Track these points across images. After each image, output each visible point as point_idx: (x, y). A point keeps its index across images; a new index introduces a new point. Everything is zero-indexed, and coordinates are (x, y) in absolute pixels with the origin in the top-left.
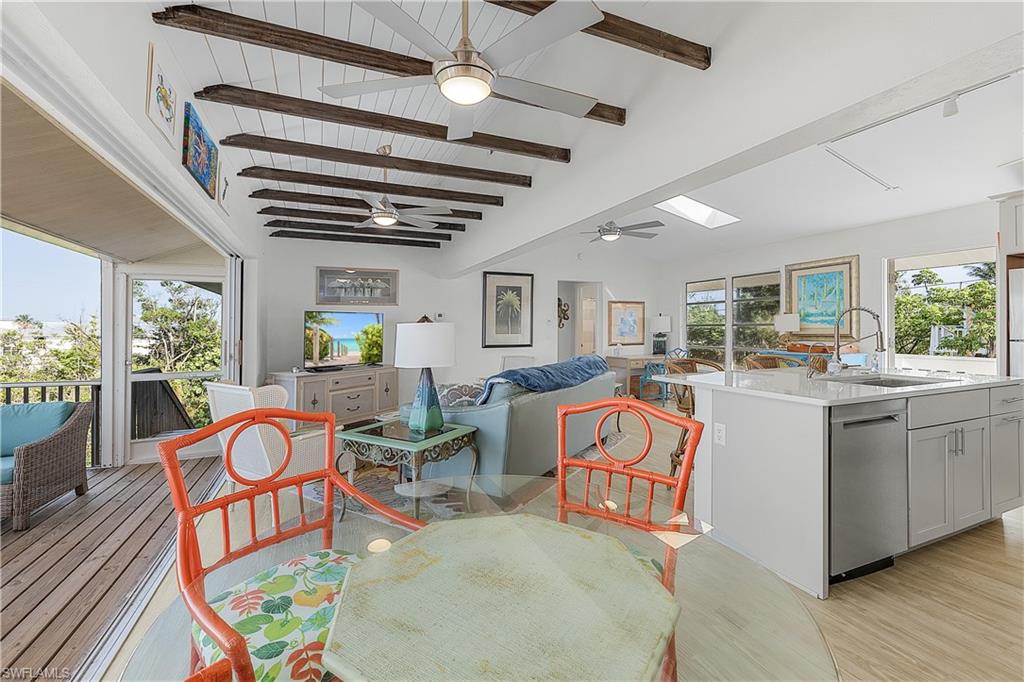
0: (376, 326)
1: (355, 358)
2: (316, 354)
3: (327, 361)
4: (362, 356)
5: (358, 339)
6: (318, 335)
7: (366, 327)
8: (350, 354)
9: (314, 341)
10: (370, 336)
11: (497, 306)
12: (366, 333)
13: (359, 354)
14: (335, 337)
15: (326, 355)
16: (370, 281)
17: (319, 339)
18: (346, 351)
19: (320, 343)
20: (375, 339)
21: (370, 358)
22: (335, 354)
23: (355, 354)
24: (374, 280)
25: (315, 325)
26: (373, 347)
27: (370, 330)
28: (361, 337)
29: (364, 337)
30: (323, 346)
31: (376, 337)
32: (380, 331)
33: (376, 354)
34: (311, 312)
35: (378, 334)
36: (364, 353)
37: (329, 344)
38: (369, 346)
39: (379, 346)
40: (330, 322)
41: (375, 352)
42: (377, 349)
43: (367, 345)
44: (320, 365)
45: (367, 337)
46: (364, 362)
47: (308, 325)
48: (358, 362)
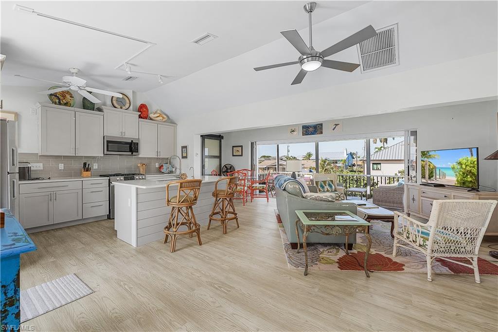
0: (470, 158)
1: (451, 181)
2: (427, 176)
3: (433, 180)
4: (457, 181)
5: (453, 168)
6: (428, 165)
7: (460, 160)
8: (447, 178)
9: (425, 168)
10: (464, 166)
12: (460, 164)
13: (455, 179)
14: (437, 166)
15: (432, 176)
17: (428, 167)
18: (444, 175)
19: (429, 169)
20: (468, 168)
21: (464, 183)
22: (438, 177)
23: (452, 178)
25: (426, 159)
26: (467, 175)
27: (464, 161)
28: (456, 167)
29: (459, 167)
30: (430, 171)
31: (470, 167)
32: (474, 162)
33: (471, 181)
34: (424, 152)
35: (472, 165)
36: (459, 178)
37: (434, 170)
38: (464, 173)
39: (473, 174)
40: (434, 157)
41: (470, 179)
42: (471, 177)
43: (461, 173)
44: (429, 182)
45: (462, 167)
46: (459, 185)
47: (423, 159)
48: (454, 184)
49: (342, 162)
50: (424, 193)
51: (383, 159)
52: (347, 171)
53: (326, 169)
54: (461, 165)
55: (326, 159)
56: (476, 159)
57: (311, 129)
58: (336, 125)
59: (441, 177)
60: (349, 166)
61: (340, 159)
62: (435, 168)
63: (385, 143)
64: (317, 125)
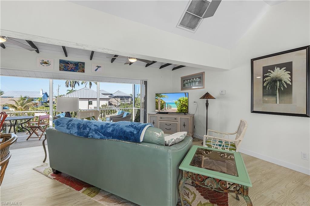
0: (185, 98)
1: (174, 110)
2: (159, 108)
3: (163, 110)
4: (178, 110)
5: (176, 103)
6: (160, 101)
7: (180, 98)
8: (172, 108)
9: (158, 103)
10: (182, 102)
11: (264, 82)
13: (177, 109)
14: (166, 102)
15: (163, 108)
16: (195, 79)
17: (160, 102)
18: (171, 107)
19: (161, 104)
20: (184, 103)
21: (181, 111)
22: (166, 108)
23: (175, 108)
24: (196, 78)
25: (159, 98)
26: (183, 106)
27: (182, 99)
28: (177, 102)
29: (179, 102)
30: (162, 105)
31: (185, 102)
32: (187, 100)
33: (185, 110)
34: (158, 94)
35: (186, 101)
36: (179, 108)
37: (164, 104)
38: (181, 106)
39: (186, 106)
40: (164, 97)
41: (184, 109)
42: (185, 107)
43: (180, 106)
44: (161, 111)
45: (180, 102)
46: (179, 112)
47: (157, 98)
48: (176, 112)
49: (39, 100)
50: (161, 118)
51: (84, 98)
52: (43, 106)
53: (25, 107)
54: (180, 101)
55: (25, 97)
56: (187, 99)
57: (71, 66)
58: (99, 67)
59: (168, 108)
60: (45, 103)
61: (37, 97)
62: (165, 103)
63: (73, 88)
64: (79, 62)
